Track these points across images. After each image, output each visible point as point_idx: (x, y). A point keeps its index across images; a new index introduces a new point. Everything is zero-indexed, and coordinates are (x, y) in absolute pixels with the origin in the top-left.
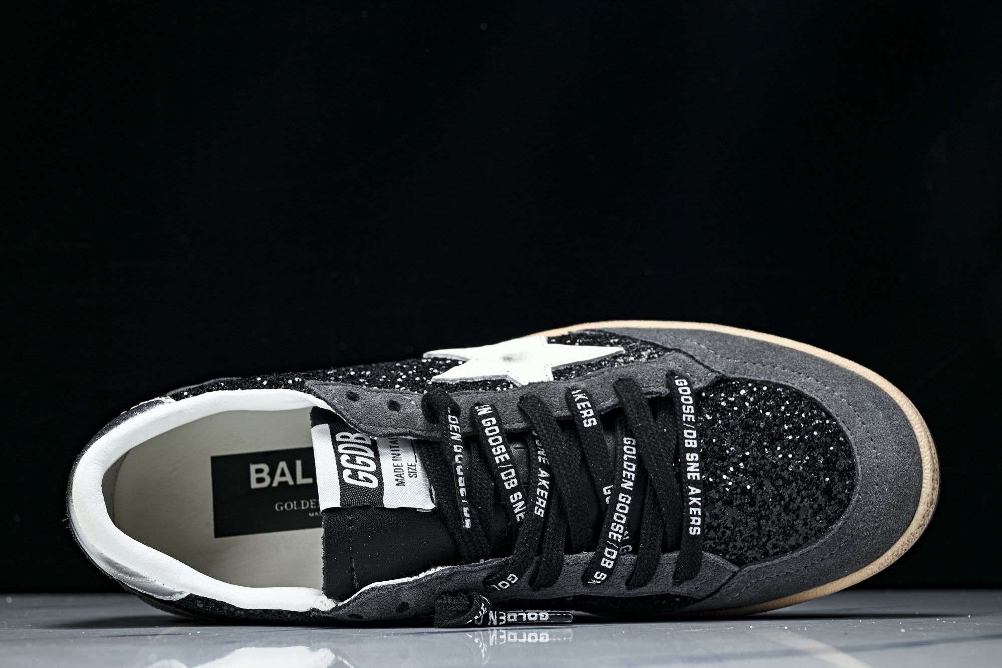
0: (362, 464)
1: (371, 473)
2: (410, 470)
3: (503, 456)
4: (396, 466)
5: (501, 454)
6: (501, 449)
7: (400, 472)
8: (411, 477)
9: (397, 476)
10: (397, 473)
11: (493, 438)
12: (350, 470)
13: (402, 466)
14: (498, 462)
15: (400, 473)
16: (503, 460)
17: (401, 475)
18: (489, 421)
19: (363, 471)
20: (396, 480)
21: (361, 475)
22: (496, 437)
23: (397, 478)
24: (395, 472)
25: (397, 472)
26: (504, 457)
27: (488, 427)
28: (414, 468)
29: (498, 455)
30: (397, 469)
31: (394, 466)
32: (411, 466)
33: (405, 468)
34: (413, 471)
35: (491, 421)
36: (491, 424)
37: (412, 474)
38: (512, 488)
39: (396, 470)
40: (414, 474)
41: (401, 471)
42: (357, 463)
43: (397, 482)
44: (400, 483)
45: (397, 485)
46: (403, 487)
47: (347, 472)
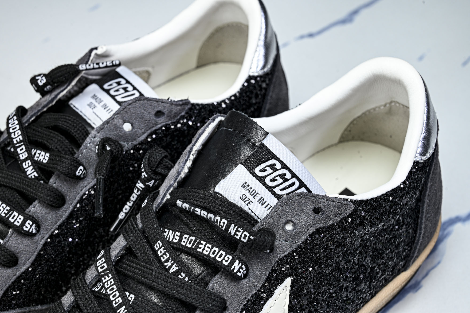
0: (275, 178)
1: (266, 177)
2: (247, 199)
3: (202, 249)
4: (257, 194)
5: (204, 249)
6: (207, 251)
7: (252, 192)
8: (243, 195)
9: (251, 188)
10: (252, 190)
11: (216, 253)
12: (278, 169)
13: (254, 198)
14: (202, 242)
15: (251, 191)
16: (200, 246)
17: (249, 191)
18: (228, 260)
19: (270, 174)
20: (249, 185)
21: (269, 171)
23: (250, 187)
24: (254, 190)
25: (253, 191)
26: (201, 248)
28: (247, 202)
29: (205, 246)
30: (255, 193)
31: (258, 193)
32: (249, 203)
33: (251, 198)
34: (245, 200)
37: (244, 197)
38: (182, 239)
39: (254, 191)
40: (243, 198)
41: (252, 194)
42: (278, 177)
43: (247, 184)
44: (245, 186)
45: (246, 183)
46: (242, 184)
47: (278, 166)
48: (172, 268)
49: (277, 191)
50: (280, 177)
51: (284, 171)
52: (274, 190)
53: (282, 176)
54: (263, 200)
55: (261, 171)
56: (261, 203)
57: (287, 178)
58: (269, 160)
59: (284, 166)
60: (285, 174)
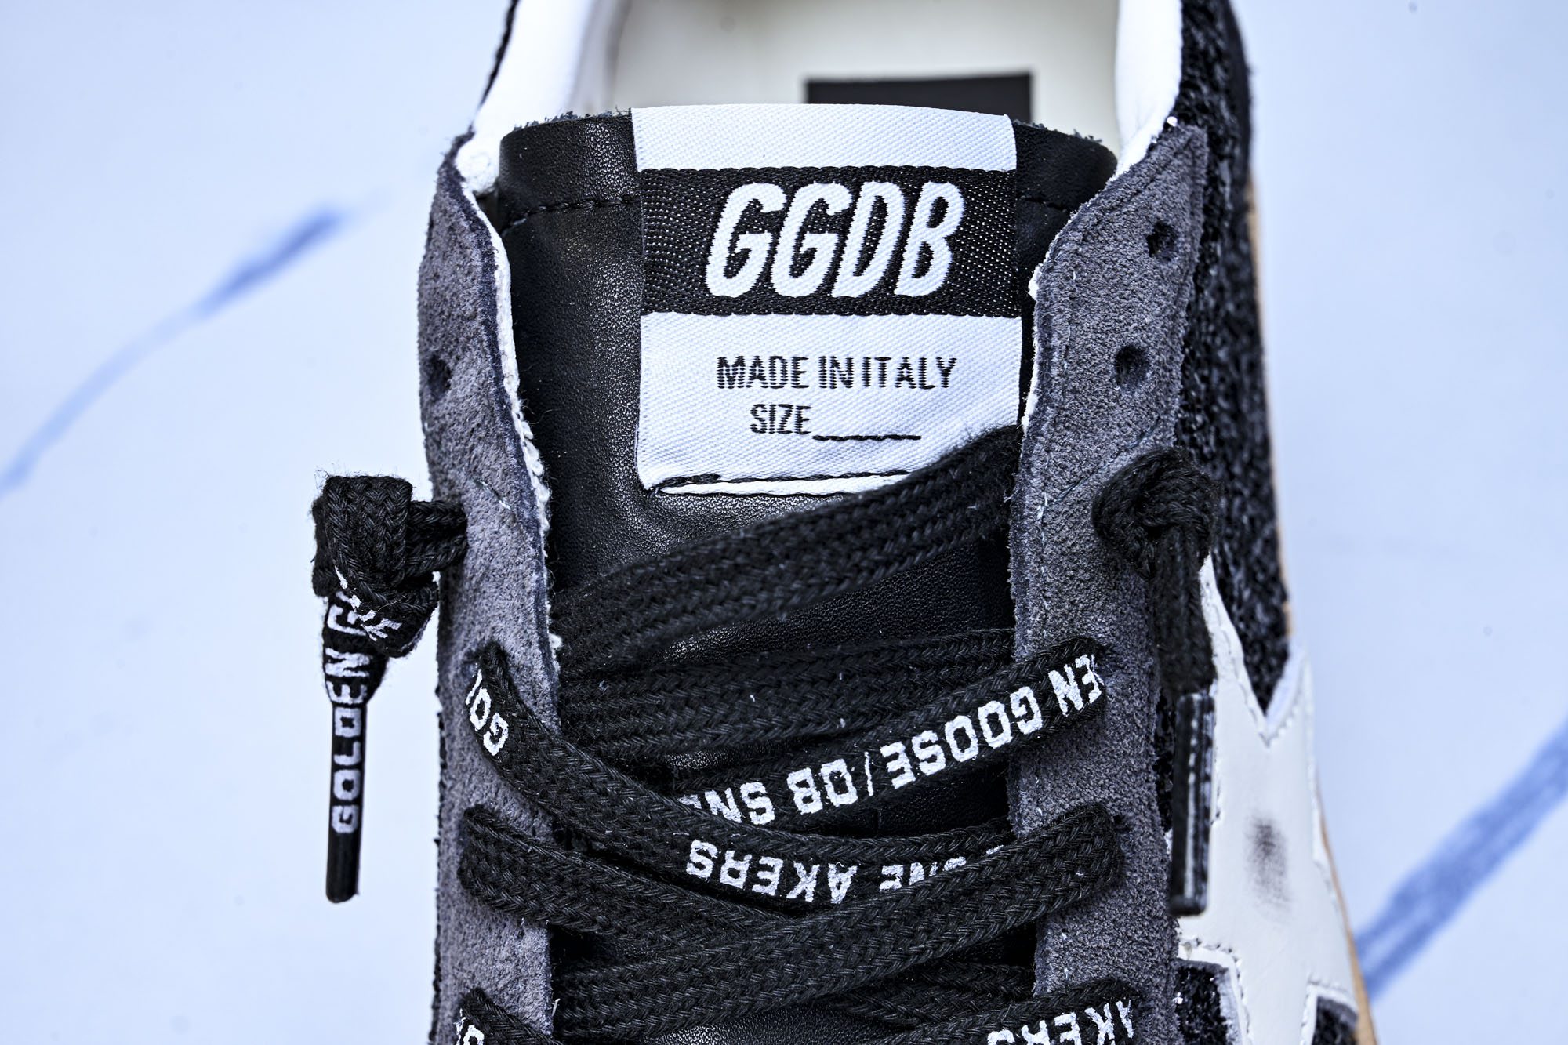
0: (803, 250)
1: (766, 275)
2: (780, 413)
3: (908, 767)
4: (796, 365)
5: (915, 761)
6: (932, 759)
7: (773, 375)
8: (754, 412)
9: (757, 362)
10: (766, 364)
11: (970, 732)
12: (779, 207)
13: (797, 386)
14: (886, 751)
15: (767, 373)
16: (892, 766)
17: (761, 378)
18: (1028, 708)
19: (772, 252)
20: (740, 361)
21: (757, 243)
22: (974, 743)
23: (749, 363)
24: (773, 359)
25: (772, 366)
26: (901, 771)
27: (1008, 710)
28: (791, 424)
29: (909, 752)
30: (784, 366)
31: (796, 360)
32: (800, 420)
33: (789, 395)
34: (778, 420)
35: (1029, 716)
36: (1020, 719)
37: (766, 416)
38: (791, 794)
39: (778, 363)
40: (764, 425)
41: (778, 381)
42: (808, 235)
43: (731, 361)
44: (731, 372)
45: (722, 362)
46: (716, 381)
47: (771, 197)
48: (832, 883)
49: (849, 286)
50: (812, 231)
51: (807, 196)
52: (835, 294)
53: (818, 219)
54: (835, 364)
55: (730, 273)
56: (839, 383)
57: (839, 210)
58: (721, 206)
59: (791, 179)
60: (821, 205)
